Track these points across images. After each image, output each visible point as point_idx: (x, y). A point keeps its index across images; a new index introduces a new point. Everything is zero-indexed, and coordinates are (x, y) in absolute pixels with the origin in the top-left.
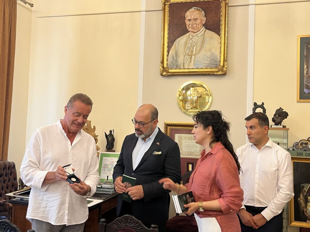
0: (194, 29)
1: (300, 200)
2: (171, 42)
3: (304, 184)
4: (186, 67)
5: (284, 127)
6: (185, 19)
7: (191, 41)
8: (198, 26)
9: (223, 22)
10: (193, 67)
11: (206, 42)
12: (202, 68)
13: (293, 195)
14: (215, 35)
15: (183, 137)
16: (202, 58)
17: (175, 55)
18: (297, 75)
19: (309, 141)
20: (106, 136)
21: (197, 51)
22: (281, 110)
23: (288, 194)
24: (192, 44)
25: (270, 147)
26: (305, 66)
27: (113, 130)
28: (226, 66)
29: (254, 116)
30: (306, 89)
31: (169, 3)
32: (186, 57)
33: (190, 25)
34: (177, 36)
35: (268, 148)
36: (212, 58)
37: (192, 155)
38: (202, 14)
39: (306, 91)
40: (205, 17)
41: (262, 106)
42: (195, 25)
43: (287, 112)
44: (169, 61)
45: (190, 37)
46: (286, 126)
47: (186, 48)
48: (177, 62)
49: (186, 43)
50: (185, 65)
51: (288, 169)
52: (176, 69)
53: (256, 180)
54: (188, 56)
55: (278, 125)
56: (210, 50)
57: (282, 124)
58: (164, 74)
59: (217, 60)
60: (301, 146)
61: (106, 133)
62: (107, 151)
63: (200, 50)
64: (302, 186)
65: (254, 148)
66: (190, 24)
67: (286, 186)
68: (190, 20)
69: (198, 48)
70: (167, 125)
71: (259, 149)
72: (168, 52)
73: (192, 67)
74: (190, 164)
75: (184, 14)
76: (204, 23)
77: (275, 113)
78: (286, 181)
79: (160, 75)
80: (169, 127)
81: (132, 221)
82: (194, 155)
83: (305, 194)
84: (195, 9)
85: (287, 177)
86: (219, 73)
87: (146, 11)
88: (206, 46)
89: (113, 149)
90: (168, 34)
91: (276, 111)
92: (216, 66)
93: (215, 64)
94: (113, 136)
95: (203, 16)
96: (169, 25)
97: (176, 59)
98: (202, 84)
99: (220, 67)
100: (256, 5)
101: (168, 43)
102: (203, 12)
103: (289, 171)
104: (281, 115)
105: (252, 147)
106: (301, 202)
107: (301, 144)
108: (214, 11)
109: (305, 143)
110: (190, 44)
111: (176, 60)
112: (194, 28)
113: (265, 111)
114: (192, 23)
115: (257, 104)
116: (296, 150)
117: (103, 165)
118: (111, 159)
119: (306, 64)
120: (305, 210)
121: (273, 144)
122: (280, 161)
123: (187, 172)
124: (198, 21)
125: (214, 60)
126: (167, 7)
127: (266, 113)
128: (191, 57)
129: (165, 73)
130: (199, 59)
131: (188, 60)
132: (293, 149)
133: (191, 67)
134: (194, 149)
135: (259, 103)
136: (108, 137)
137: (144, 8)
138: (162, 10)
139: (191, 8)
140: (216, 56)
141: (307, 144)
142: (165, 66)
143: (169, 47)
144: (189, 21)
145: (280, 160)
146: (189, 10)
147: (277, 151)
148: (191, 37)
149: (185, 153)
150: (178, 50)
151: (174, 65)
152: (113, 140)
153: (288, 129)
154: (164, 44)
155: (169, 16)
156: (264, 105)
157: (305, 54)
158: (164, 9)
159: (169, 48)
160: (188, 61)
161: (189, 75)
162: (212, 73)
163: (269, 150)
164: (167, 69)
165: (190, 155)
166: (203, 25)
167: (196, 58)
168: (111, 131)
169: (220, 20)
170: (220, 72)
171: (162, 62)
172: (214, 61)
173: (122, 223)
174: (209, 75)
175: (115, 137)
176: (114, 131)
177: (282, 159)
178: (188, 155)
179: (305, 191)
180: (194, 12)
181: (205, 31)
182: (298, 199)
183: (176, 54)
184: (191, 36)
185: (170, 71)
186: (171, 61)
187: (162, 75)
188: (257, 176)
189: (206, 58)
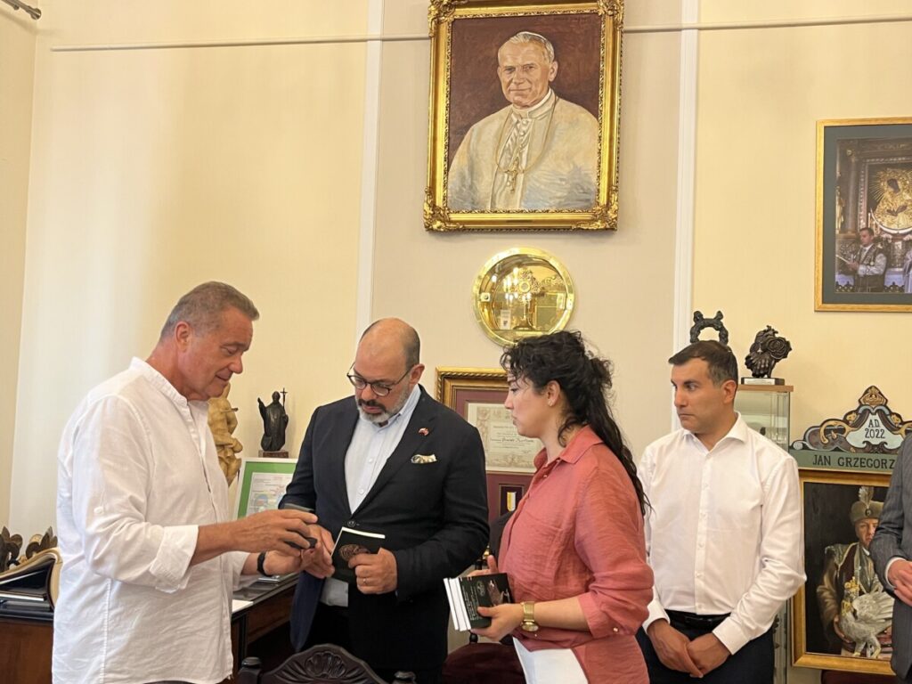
0: (522, 95)
1: (822, 593)
2: (455, 132)
3: (833, 545)
4: (499, 206)
5: (779, 382)
6: (497, 65)
7: (515, 131)
8: (536, 86)
9: (606, 79)
10: (520, 206)
11: (557, 133)
12: (547, 211)
13: (802, 579)
14: (584, 115)
15: (492, 412)
16: (545, 180)
17: (467, 172)
18: (817, 235)
19: (847, 423)
20: (263, 409)
21: (533, 160)
22: (771, 332)
23: (789, 577)
24: (516, 138)
25: (740, 442)
26: (838, 210)
27: (284, 392)
28: (615, 207)
29: (697, 353)
30: (840, 273)
31: (451, 19)
32: (500, 176)
33: (513, 86)
34: (473, 114)
35: (732, 445)
36: (577, 181)
37: (516, 466)
38: (546, 52)
39: (840, 279)
40: (556, 63)
41: (717, 323)
42: (526, 85)
43: (787, 340)
44: (449, 187)
45: (512, 120)
46: (783, 380)
47: (500, 152)
48: (474, 192)
49: (499, 137)
50: (497, 202)
51: (790, 505)
52: (471, 212)
53: (699, 537)
54: (506, 175)
55: (762, 376)
56: (569, 158)
57: (776, 373)
58: (435, 227)
59: (589, 187)
60: (827, 438)
61: (262, 400)
62: (265, 456)
63: (541, 158)
64: (829, 550)
65: (695, 443)
66: (511, 82)
67: (783, 554)
68: (511, 69)
69: (536, 153)
70: (445, 377)
71: (710, 446)
72: (449, 160)
73: (517, 208)
74: (512, 490)
75: (494, 50)
76: (551, 80)
77: (754, 342)
78: (785, 539)
79: (425, 229)
80: (449, 384)
81: (338, 663)
82: (523, 464)
83: (837, 574)
84: (525, 36)
85: (787, 526)
86: (593, 226)
87: (383, 40)
88: (559, 146)
89: (284, 448)
90: (449, 107)
91: (757, 337)
92: (586, 204)
93: (582, 198)
94: (282, 409)
95: (550, 58)
96: (450, 82)
97: (472, 183)
98: (547, 258)
99: (598, 208)
100: (700, 29)
101: (448, 135)
102: (550, 48)
103: (793, 509)
104: (771, 348)
105: (690, 440)
106: (825, 598)
107: (827, 432)
108: (580, 45)
109: (836, 427)
110: (512, 140)
111: (471, 187)
112: (524, 92)
113: (727, 335)
114: (518, 78)
115: (705, 317)
116: (811, 448)
117: (252, 496)
118: (276, 478)
119: (840, 203)
120: (836, 620)
121: (747, 431)
122: (769, 483)
123: (502, 514)
124: (536, 74)
125: (582, 188)
126: (444, 28)
127: (727, 341)
128: (515, 179)
129: (439, 223)
130: (538, 185)
131: (506, 186)
132: (804, 445)
133: (514, 207)
134: (521, 448)
135: (709, 314)
136: (269, 412)
137: (376, 32)
138: (430, 38)
139: (515, 34)
140: (586, 175)
141: (842, 431)
142: (439, 202)
143: (451, 148)
144: (507, 72)
145: (767, 480)
146: (508, 39)
147: (759, 453)
148: (515, 120)
149: (497, 460)
150: (477, 155)
151: (465, 200)
152: (284, 420)
153: (791, 388)
154: (435, 139)
155: (451, 57)
156: (722, 321)
157: (838, 173)
158: (436, 36)
159: (451, 152)
160: (507, 188)
161: (510, 230)
162: (574, 227)
163: (738, 450)
164: (444, 211)
165: (510, 465)
166: (551, 85)
167: (529, 180)
168: (276, 396)
169: (598, 73)
170: (599, 223)
171: (431, 191)
172: (581, 191)
173: (309, 669)
174: (567, 230)
175: (288, 412)
176: (286, 395)
177: (773, 475)
178: (504, 466)
179: (837, 567)
180: (523, 45)
181: (555, 103)
182: (818, 590)
183: (472, 169)
184: (515, 115)
185: (454, 217)
186: (457, 189)
187: (429, 229)
188: (703, 526)
189: (559, 182)
